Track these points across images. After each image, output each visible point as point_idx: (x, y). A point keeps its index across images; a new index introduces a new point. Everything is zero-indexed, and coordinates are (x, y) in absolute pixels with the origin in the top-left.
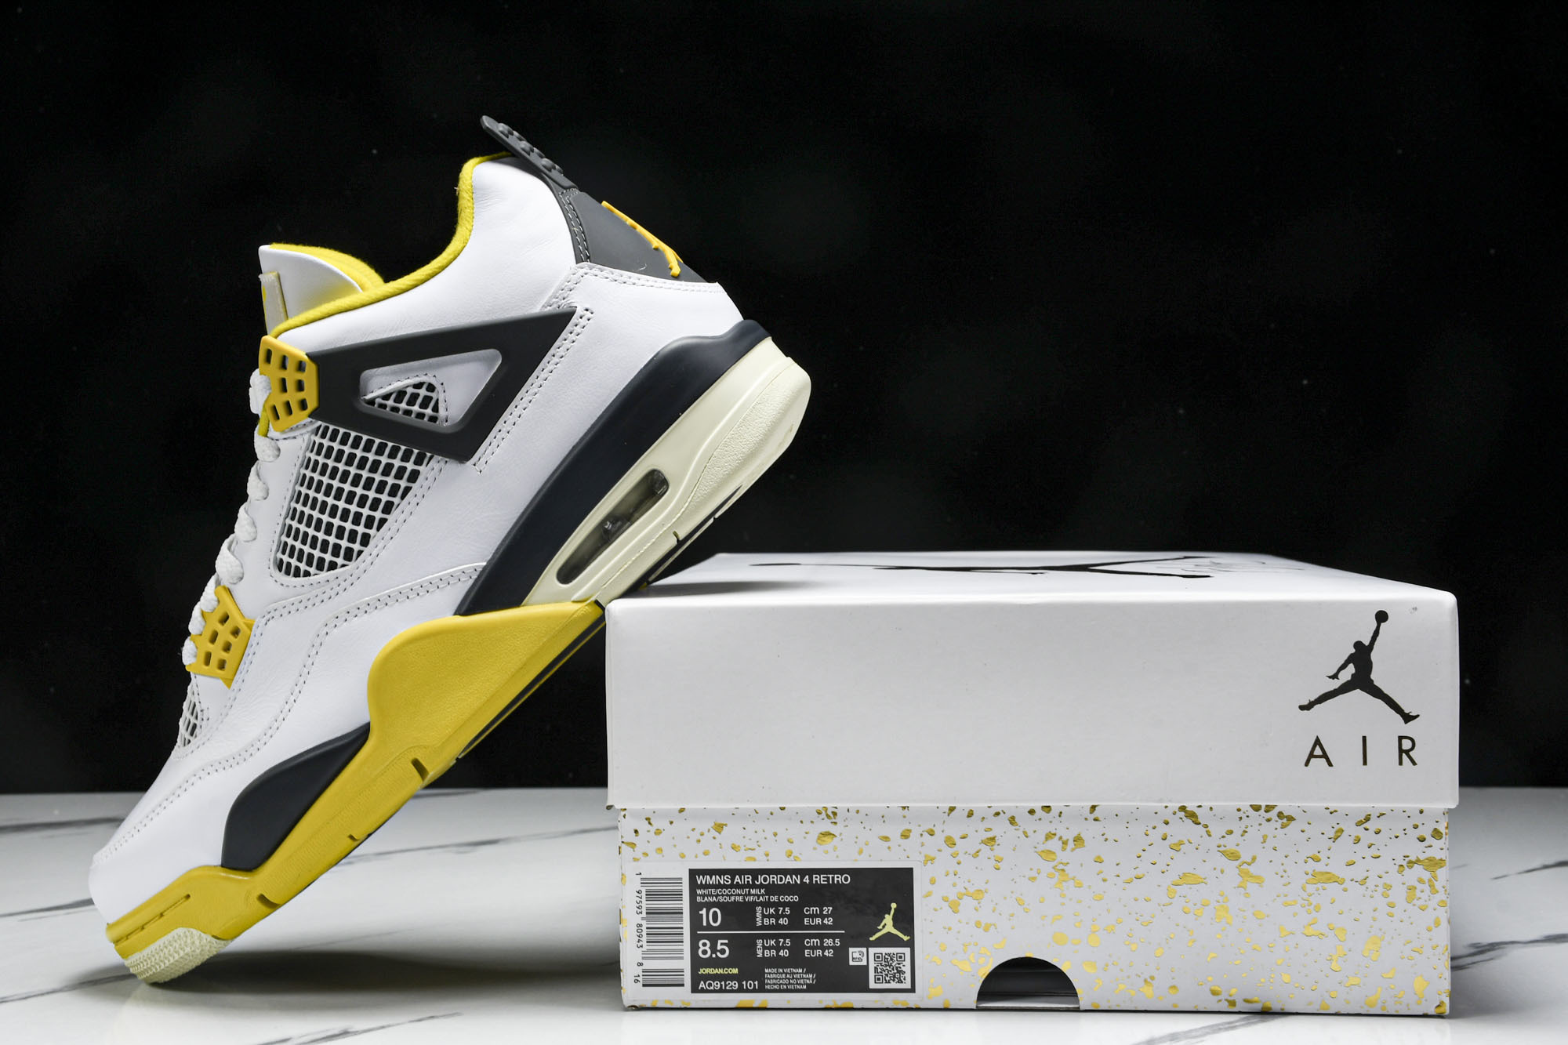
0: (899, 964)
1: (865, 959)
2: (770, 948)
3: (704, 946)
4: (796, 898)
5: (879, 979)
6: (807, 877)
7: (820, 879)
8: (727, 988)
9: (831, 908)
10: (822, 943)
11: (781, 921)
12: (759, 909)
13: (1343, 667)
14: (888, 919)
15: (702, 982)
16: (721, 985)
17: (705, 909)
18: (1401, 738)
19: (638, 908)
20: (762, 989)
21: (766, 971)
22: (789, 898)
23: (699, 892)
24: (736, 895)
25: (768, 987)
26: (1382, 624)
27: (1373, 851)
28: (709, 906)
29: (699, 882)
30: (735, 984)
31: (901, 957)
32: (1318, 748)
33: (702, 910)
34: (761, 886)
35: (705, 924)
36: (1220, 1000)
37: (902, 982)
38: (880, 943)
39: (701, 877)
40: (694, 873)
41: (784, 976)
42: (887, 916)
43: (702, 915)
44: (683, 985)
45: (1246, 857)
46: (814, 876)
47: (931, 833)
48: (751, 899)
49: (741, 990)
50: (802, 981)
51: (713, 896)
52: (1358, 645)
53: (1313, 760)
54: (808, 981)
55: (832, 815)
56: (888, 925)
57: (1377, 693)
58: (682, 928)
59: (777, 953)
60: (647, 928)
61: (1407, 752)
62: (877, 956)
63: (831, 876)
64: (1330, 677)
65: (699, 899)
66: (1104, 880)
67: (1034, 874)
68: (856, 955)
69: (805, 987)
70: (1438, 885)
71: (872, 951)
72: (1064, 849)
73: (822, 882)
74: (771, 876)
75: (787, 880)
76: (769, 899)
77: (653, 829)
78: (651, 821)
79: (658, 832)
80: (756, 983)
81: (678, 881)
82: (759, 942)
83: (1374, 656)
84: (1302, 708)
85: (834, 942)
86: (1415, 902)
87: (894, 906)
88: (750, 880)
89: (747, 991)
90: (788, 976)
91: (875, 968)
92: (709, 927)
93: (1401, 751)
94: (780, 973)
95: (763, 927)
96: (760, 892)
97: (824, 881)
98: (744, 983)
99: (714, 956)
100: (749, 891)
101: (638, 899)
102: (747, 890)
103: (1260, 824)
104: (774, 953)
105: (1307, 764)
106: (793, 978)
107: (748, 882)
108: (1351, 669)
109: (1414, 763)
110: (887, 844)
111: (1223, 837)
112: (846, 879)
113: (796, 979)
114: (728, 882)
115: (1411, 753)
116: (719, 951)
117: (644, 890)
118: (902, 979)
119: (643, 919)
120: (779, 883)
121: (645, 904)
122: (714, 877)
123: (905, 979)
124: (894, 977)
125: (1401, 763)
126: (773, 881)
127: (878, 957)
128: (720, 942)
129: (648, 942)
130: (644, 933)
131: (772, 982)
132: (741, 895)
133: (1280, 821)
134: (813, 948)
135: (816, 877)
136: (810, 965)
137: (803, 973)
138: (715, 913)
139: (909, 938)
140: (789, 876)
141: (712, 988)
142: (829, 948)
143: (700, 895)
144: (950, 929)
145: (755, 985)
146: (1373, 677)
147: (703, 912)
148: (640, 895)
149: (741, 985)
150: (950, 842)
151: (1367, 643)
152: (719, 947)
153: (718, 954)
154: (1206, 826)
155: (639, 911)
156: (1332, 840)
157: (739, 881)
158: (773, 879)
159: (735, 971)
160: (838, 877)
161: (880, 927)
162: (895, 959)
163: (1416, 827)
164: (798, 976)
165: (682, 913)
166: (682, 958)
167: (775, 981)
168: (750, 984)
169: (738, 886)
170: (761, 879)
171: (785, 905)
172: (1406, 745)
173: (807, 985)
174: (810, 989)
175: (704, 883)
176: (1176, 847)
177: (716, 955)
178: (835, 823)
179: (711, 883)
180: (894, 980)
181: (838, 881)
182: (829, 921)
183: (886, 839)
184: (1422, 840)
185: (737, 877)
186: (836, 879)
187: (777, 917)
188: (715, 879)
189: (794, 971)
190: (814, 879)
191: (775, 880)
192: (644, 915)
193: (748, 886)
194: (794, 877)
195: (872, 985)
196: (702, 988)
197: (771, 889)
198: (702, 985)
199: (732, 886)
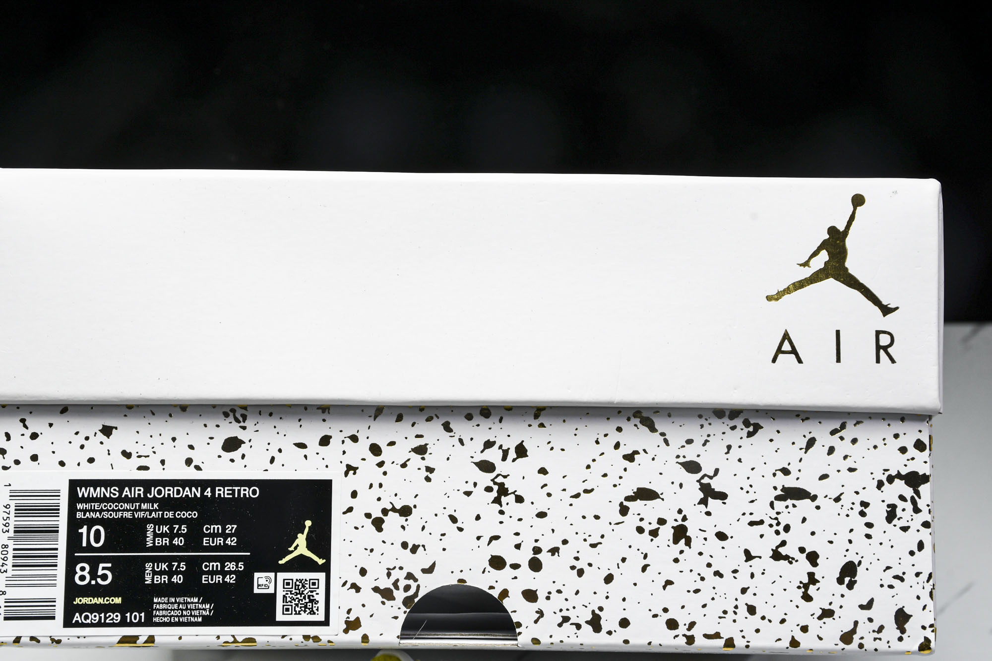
0: (312, 592)
1: (272, 585)
2: (161, 573)
3: (83, 571)
4: (195, 515)
5: (287, 610)
6: (209, 489)
7: (223, 492)
8: (107, 621)
9: (235, 526)
10: (223, 566)
11: (176, 542)
12: (150, 527)
13: (815, 254)
14: (301, 540)
15: (77, 614)
16: (100, 618)
17: (85, 527)
18: (878, 333)
19: (5, 525)
20: (149, 623)
21: (155, 600)
22: (187, 515)
23: (79, 506)
24: (124, 510)
25: (156, 620)
26: (858, 208)
27: (849, 463)
28: (91, 523)
29: (80, 495)
30: (117, 616)
31: (314, 584)
32: (786, 343)
33: (82, 527)
34: (154, 500)
35: (84, 544)
36: (677, 636)
37: (314, 613)
38: (291, 567)
39: (83, 489)
40: (74, 485)
41: (176, 606)
42: (299, 535)
43: (82, 533)
44: (53, 618)
45: (707, 469)
46: (217, 488)
47: (354, 439)
48: (141, 515)
49: (123, 623)
50: (197, 613)
51: (96, 511)
52: (832, 230)
53: (781, 356)
54: (204, 613)
55: (241, 419)
56: (301, 546)
57: (852, 282)
58: (57, 549)
59: (169, 579)
60: (14, 549)
61: (885, 348)
62: (286, 583)
63: (236, 488)
64: (801, 265)
65: (79, 515)
66: (549, 495)
67: (470, 488)
68: (262, 581)
69: (200, 620)
70: (921, 504)
71: (281, 576)
72: (504, 458)
73: (226, 496)
74: (167, 488)
75: (185, 493)
76: (163, 515)
77: (28, 433)
78: (27, 423)
79: (34, 436)
80: (143, 615)
81: (56, 494)
82: (149, 566)
83: (849, 242)
84: (769, 298)
85: (237, 566)
86: (895, 521)
87: (308, 523)
88: (141, 492)
89: (131, 625)
90: (181, 606)
91: (284, 596)
92: (90, 548)
93: (878, 347)
94: (171, 603)
95: (154, 549)
96: (153, 506)
97: (228, 494)
98: (128, 615)
99: (93, 582)
100: (140, 506)
101: (6, 515)
102: (137, 504)
103: (724, 433)
104: (165, 579)
105: (774, 360)
106: (187, 609)
107: (139, 495)
108: (824, 256)
109: (893, 361)
110: (303, 451)
111: (683, 447)
112: (254, 492)
113: (191, 610)
114: (115, 494)
115: (889, 350)
116: (99, 577)
117: (13, 504)
118: (314, 609)
119: (10, 538)
120: (175, 496)
121: (13, 522)
122: (98, 489)
123: (317, 610)
124: (306, 607)
125: (878, 361)
126: (169, 495)
127: (288, 584)
128: (101, 565)
129: (13, 566)
130: (10, 556)
131: (161, 613)
132: (130, 510)
133: (746, 430)
134: (213, 573)
135: (220, 490)
136: (207, 593)
137: (198, 603)
138: (98, 532)
139: (324, 561)
140: (187, 489)
141: (88, 621)
142: (230, 573)
143: (80, 510)
144: (372, 550)
145: (140, 617)
146: (847, 264)
147: (84, 530)
148: (7, 510)
149: (124, 618)
150: (375, 450)
151: (841, 228)
152: (100, 572)
153: (99, 580)
154: (663, 434)
155: (5, 529)
156: (804, 450)
157: (128, 493)
158: (167, 492)
159: (118, 600)
160: (245, 490)
161: (291, 549)
162: (307, 586)
163: (896, 436)
164: (193, 606)
165: (57, 531)
166: (54, 585)
167: (164, 613)
168: (135, 616)
169: (127, 500)
170: (154, 492)
171: (181, 521)
172: (885, 340)
173: (203, 617)
174: (207, 622)
175: (86, 496)
176: (630, 458)
177: (97, 582)
178: (244, 428)
179: (95, 496)
180: (305, 611)
181: (245, 495)
182: (231, 542)
183: (302, 446)
184: (903, 450)
185: (127, 489)
186: (242, 492)
187: (172, 536)
188: (100, 492)
189: (189, 600)
190: (217, 492)
191: (171, 492)
192: (11, 534)
193: (139, 500)
194: (194, 489)
195: (280, 617)
196: (77, 621)
197: (167, 504)
198: (77, 617)
199: (119, 500)
